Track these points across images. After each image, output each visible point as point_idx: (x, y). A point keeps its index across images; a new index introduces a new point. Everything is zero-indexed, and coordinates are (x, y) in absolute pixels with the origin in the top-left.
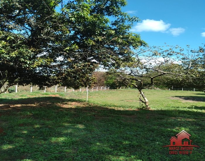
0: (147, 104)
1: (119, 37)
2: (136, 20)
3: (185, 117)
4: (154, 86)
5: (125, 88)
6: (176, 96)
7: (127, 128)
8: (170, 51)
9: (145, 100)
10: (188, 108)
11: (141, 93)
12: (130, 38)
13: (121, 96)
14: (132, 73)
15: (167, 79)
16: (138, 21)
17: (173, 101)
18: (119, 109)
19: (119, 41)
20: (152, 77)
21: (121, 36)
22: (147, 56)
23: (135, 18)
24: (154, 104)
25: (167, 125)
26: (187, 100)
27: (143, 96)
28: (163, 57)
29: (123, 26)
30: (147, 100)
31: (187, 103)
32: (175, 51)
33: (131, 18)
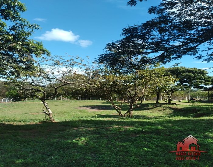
0: (51, 116)
1: (17, 44)
2: (36, 28)
3: (86, 127)
4: (63, 96)
5: (32, 99)
6: (84, 106)
7: (24, 144)
8: (72, 61)
9: (49, 112)
10: (92, 117)
11: (44, 104)
12: (30, 45)
13: (25, 108)
14: (33, 82)
15: (72, 89)
16: (38, 29)
17: (81, 111)
18: (19, 124)
19: (18, 47)
20: (55, 87)
21: (20, 43)
22: (50, 65)
23: (36, 26)
24: (62, 116)
25: (67, 137)
26: (93, 110)
27: (46, 107)
28: (66, 66)
29: (23, 33)
30: (51, 112)
31: (93, 112)
32: (76, 62)
33: (32, 25)
